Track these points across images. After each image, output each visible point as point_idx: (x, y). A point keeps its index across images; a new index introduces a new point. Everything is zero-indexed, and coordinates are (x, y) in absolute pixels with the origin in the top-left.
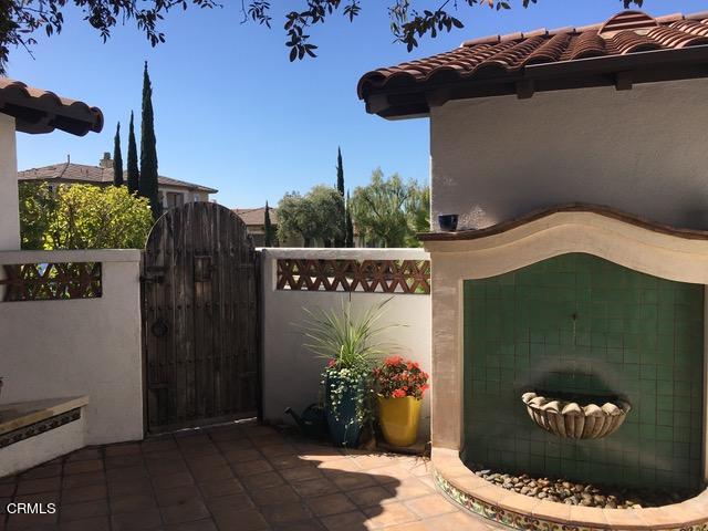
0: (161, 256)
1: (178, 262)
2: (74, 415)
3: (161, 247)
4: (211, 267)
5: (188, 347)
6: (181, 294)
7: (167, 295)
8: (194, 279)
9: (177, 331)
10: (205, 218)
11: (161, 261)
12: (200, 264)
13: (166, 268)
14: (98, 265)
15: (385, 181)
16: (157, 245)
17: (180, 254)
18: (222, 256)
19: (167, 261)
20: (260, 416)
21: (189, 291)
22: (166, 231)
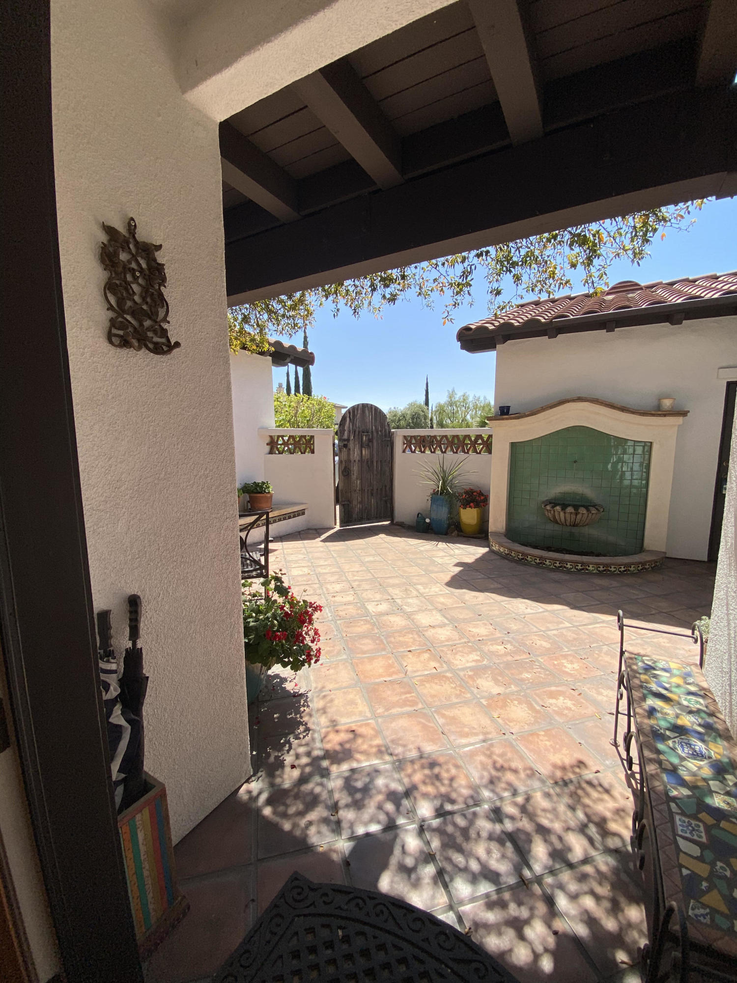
0: (346, 433)
1: (354, 437)
2: (302, 513)
3: (346, 428)
4: (370, 440)
5: (358, 482)
6: (355, 455)
7: (349, 454)
8: (362, 446)
9: (353, 474)
10: (367, 412)
11: (346, 437)
12: (364, 438)
13: (348, 440)
14: (312, 437)
15: (457, 399)
16: (344, 426)
17: (355, 432)
18: (375, 434)
19: (349, 436)
20: (392, 520)
21: (359, 452)
22: (348, 419)
